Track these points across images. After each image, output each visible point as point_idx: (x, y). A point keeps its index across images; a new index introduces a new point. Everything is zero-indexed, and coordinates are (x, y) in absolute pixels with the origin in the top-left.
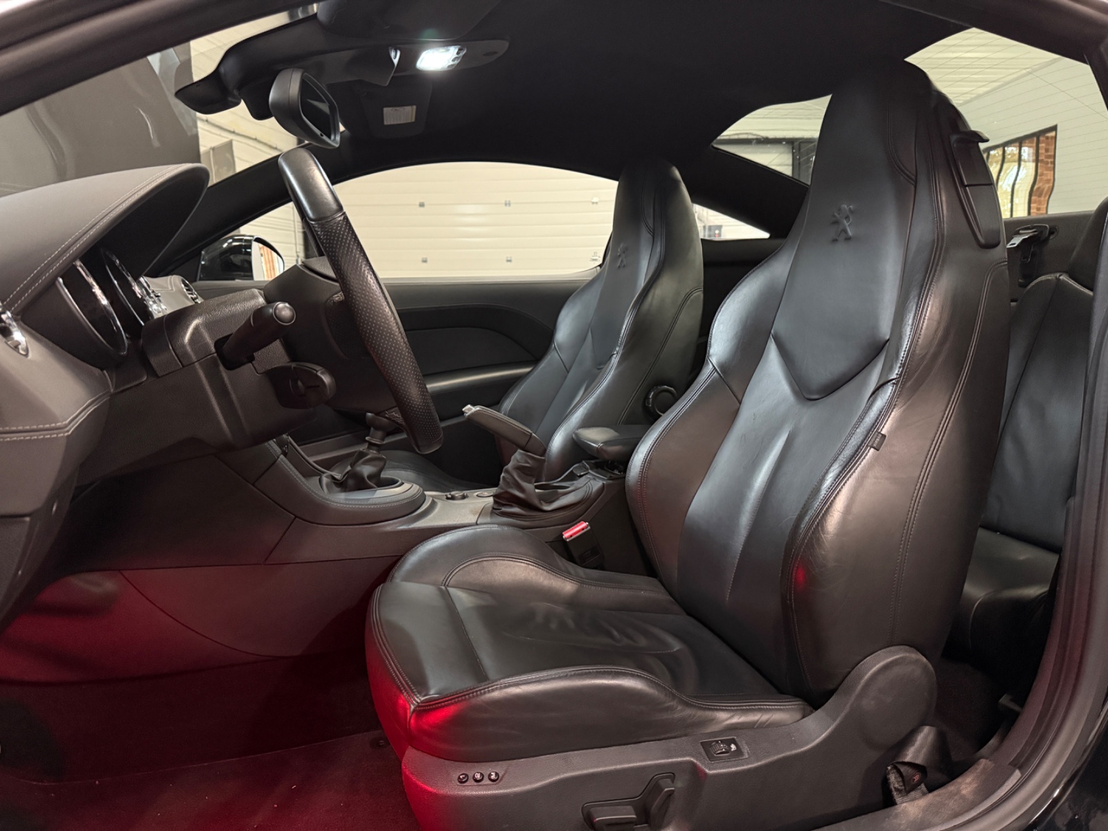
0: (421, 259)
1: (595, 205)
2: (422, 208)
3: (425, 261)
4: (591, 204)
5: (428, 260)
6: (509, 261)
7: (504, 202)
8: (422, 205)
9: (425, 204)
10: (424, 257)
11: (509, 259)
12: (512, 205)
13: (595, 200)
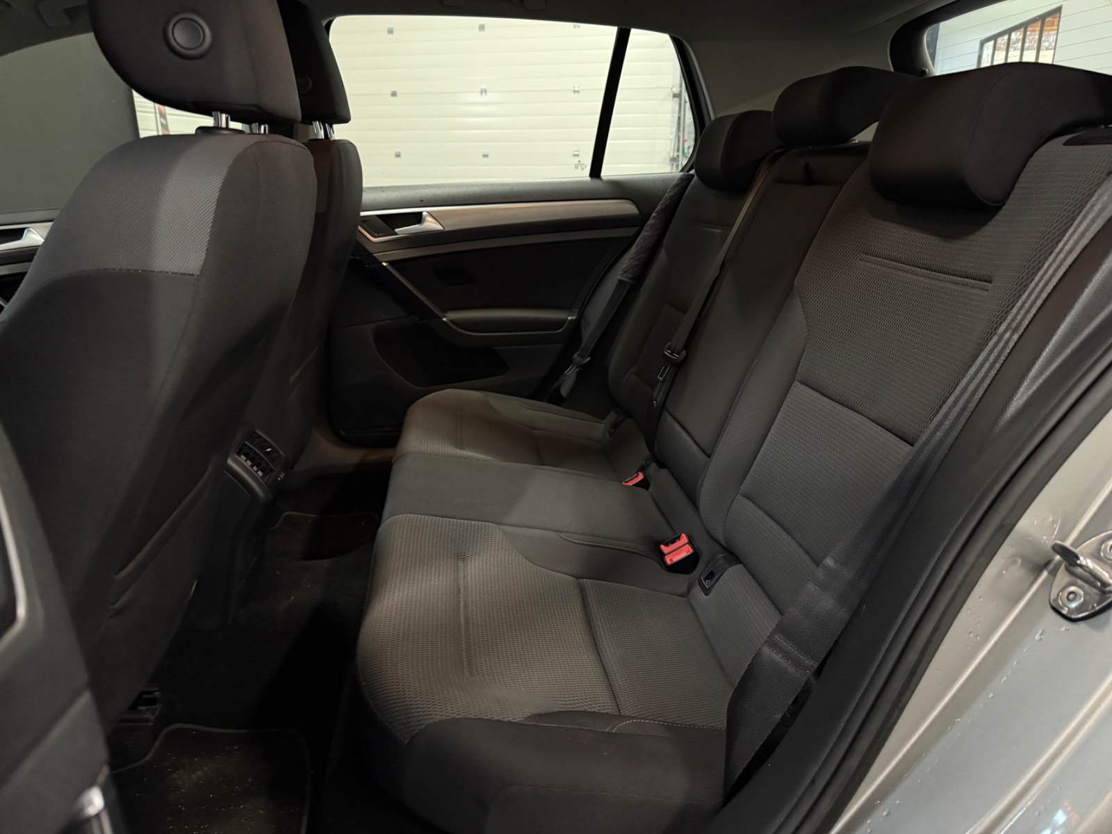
0: (394, 153)
1: (576, 94)
2: (394, 98)
3: (398, 155)
4: (572, 92)
5: (402, 155)
6: (486, 156)
7: (479, 90)
8: (394, 94)
9: (398, 92)
10: (398, 150)
11: (486, 153)
12: (488, 94)
13: (576, 89)
